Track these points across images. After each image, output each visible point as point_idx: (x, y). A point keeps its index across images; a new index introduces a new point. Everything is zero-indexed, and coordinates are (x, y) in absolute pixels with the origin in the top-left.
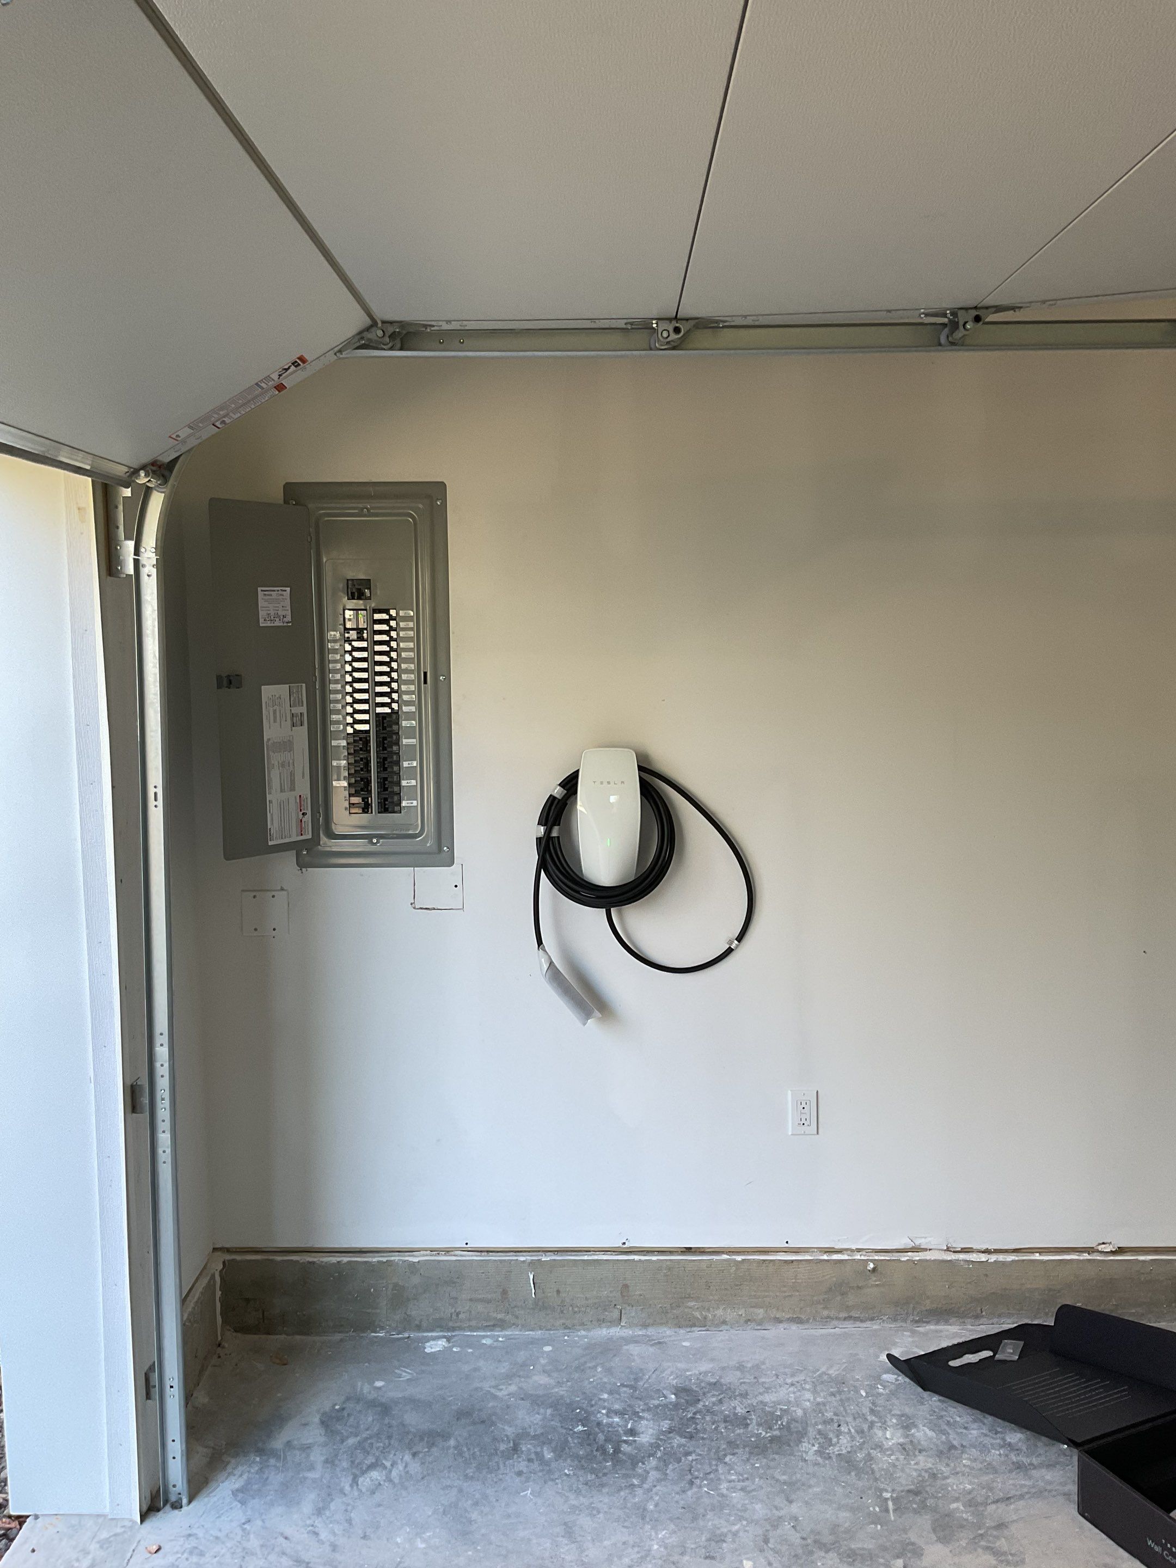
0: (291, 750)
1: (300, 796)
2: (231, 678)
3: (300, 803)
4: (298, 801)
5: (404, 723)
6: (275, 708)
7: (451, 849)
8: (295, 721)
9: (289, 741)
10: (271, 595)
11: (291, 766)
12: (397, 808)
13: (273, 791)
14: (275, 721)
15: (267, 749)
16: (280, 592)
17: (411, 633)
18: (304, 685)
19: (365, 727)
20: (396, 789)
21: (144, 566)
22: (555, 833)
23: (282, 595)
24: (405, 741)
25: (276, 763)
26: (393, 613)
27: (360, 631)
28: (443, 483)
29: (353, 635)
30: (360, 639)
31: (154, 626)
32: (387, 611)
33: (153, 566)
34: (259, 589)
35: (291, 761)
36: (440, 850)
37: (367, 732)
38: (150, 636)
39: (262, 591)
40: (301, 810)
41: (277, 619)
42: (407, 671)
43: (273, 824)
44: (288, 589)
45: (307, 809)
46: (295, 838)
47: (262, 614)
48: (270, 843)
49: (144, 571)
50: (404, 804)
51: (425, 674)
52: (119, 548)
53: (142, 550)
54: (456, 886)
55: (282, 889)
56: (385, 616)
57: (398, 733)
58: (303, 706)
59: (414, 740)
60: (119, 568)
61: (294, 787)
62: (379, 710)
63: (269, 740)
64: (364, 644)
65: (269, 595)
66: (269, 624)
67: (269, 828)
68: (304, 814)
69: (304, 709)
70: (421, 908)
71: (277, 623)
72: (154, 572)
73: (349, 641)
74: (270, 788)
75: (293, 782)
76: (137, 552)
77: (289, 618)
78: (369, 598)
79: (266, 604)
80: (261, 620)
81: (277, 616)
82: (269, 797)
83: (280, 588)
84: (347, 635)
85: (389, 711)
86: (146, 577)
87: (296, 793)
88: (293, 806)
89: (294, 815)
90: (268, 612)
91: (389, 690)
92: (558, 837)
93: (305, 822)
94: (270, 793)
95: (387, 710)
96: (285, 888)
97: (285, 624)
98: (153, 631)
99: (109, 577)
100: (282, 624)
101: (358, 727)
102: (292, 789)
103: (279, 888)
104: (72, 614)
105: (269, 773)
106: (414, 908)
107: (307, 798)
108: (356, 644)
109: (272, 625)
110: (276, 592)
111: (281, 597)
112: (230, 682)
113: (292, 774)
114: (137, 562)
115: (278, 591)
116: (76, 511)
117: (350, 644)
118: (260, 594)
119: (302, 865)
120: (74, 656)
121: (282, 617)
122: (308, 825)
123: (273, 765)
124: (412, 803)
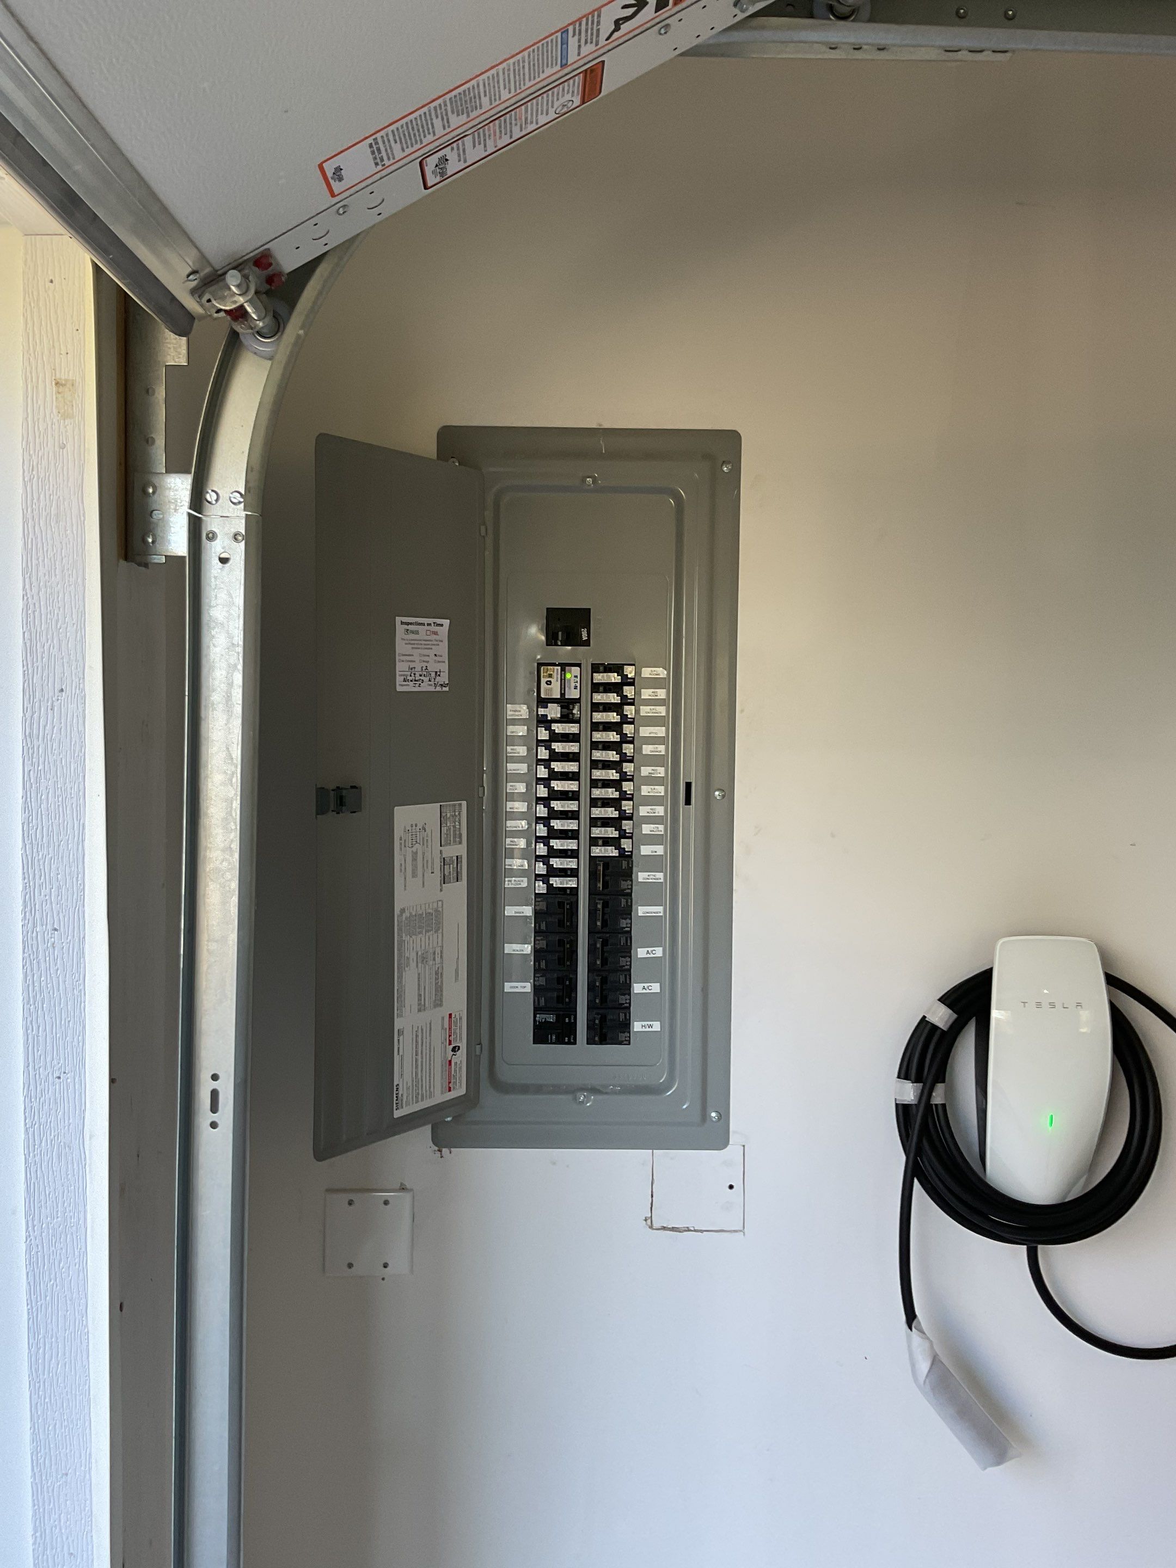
0: (438, 927)
1: (450, 1015)
2: (344, 793)
3: (450, 1029)
4: (446, 1026)
5: (642, 877)
6: (414, 849)
7: (724, 1116)
8: (447, 873)
9: (436, 911)
10: (417, 632)
11: (438, 960)
12: (622, 1036)
13: (406, 1011)
14: (414, 875)
15: (400, 930)
16: (433, 628)
17: (662, 711)
18: (464, 803)
19: (571, 883)
20: (622, 999)
21: (212, 537)
22: (938, 1097)
23: (435, 633)
24: (642, 911)
25: (413, 955)
26: (630, 671)
27: (566, 704)
28: (735, 432)
29: (553, 711)
30: (566, 718)
31: (231, 685)
32: (618, 669)
33: (235, 537)
34: (398, 619)
35: (438, 950)
36: (704, 1116)
37: (575, 891)
38: (221, 707)
39: (402, 623)
40: (450, 1044)
41: (426, 679)
42: (651, 781)
43: (403, 1075)
44: (446, 622)
45: (461, 1039)
46: (440, 1097)
47: (401, 667)
48: (397, 1114)
49: (213, 550)
50: (637, 1026)
51: (688, 786)
52: (151, 490)
53: (211, 497)
54: (731, 1187)
55: (403, 1188)
56: (614, 678)
57: (630, 894)
58: (460, 843)
59: (660, 909)
60: (150, 540)
61: (441, 1001)
62: (597, 851)
63: (403, 911)
64: (573, 729)
65: (413, 632)
66: (410, 687)
67: (395, 1084)
68: (454, 1050)
69: (461, 850)
70: (664, 1228)
71: (426, 687)
72: (238, 552)
73: (544, 721)
74: (402, 1005)
75: (439, 989)
76: (198, 500)
77: (444, 678)
78: (587, 643)
79: (407, 649)
80: (399, 680)
81: (426, 672)
82: (398, 1023)
83: (431, 621)
84: (542, 711)
85: (615, 853)
86: (216, 561)
87: (444, 1011)
88: (438, 1036)
89: (440, 1051)
90: (412, 665)
91: (615, 814)
92: (944, 1105)
93: (456, 1063)
94: (400, 1016)
95: (612, 852)
96: (408, 1186)
97: (438, 689)
98: (228, 698)
99: (122, 562)
100: (432, 689)
101: (556, 882)
102: (438, 1003)
103: (398, 1186)
104: (29, 650)
105: (400, 977)
106: (651, 1227)
107: (461, 1018)
108: (558, 728)
109: (417, 689)
110: (426, 627)
111: (435, 637)
112: (341, 802)
113: (439, 974)
114: (195, 528)
115: (429, 625)
116: (51, 389)
117: (548, 728)
118: (400, 629)
119: (441, 1141)
120: (29, 753)
121: (433, 674)
122: (460, 1068)
123: (408, 958)
124: (651, 1026)
